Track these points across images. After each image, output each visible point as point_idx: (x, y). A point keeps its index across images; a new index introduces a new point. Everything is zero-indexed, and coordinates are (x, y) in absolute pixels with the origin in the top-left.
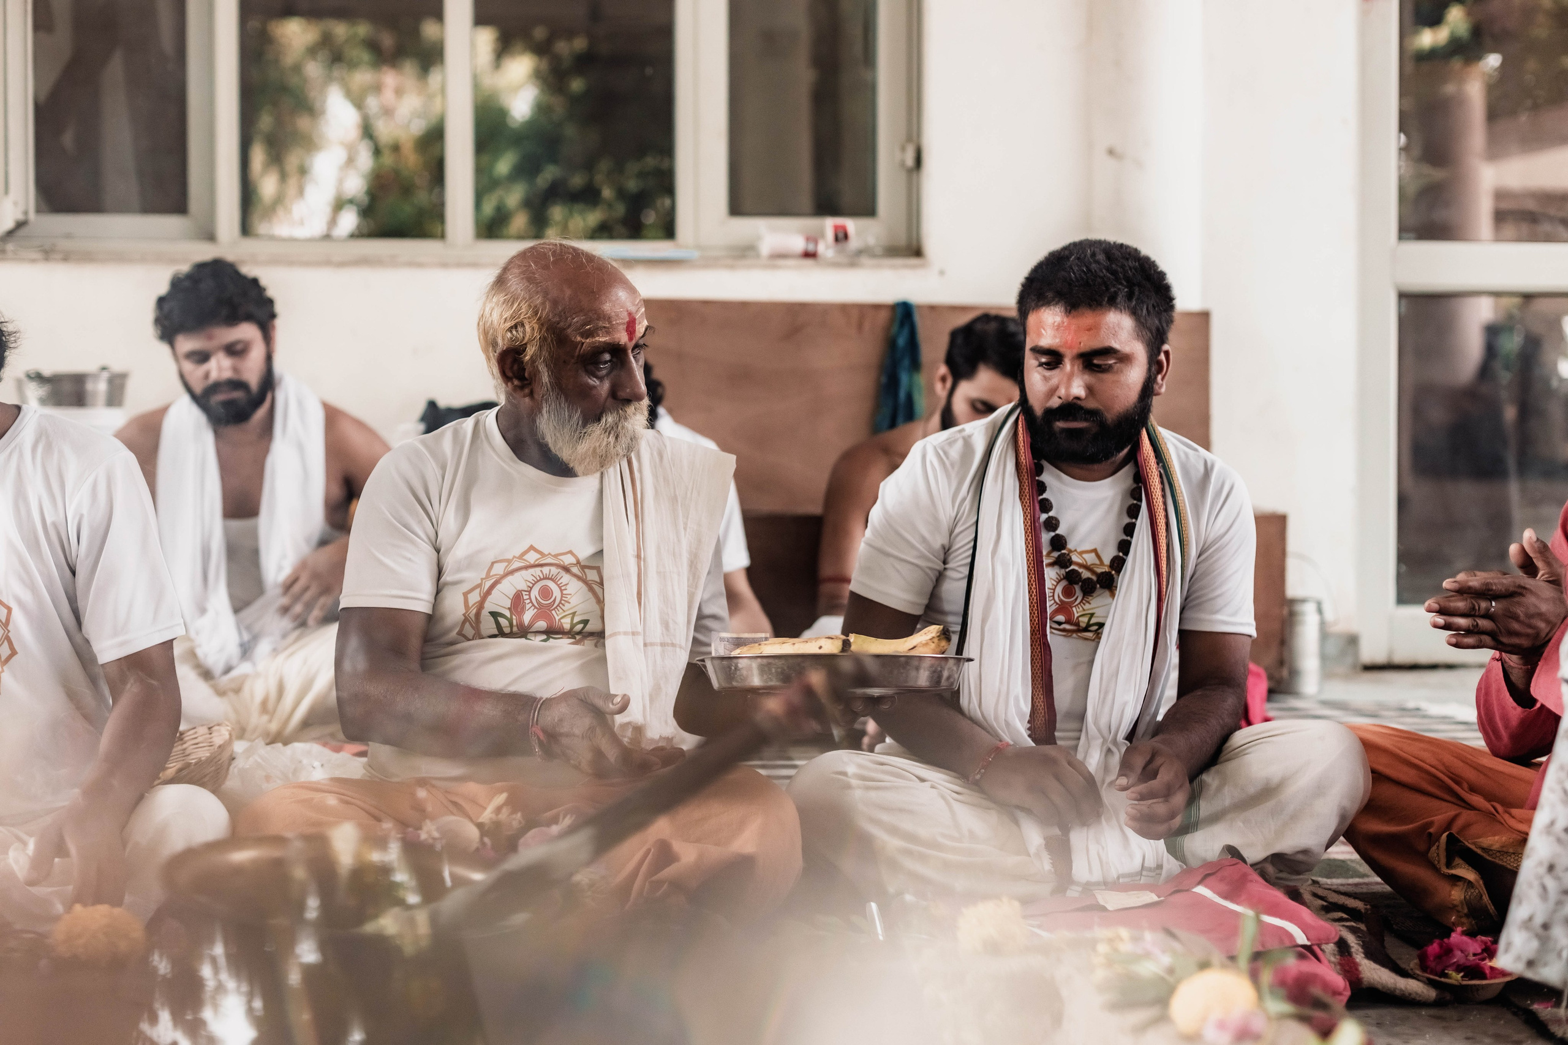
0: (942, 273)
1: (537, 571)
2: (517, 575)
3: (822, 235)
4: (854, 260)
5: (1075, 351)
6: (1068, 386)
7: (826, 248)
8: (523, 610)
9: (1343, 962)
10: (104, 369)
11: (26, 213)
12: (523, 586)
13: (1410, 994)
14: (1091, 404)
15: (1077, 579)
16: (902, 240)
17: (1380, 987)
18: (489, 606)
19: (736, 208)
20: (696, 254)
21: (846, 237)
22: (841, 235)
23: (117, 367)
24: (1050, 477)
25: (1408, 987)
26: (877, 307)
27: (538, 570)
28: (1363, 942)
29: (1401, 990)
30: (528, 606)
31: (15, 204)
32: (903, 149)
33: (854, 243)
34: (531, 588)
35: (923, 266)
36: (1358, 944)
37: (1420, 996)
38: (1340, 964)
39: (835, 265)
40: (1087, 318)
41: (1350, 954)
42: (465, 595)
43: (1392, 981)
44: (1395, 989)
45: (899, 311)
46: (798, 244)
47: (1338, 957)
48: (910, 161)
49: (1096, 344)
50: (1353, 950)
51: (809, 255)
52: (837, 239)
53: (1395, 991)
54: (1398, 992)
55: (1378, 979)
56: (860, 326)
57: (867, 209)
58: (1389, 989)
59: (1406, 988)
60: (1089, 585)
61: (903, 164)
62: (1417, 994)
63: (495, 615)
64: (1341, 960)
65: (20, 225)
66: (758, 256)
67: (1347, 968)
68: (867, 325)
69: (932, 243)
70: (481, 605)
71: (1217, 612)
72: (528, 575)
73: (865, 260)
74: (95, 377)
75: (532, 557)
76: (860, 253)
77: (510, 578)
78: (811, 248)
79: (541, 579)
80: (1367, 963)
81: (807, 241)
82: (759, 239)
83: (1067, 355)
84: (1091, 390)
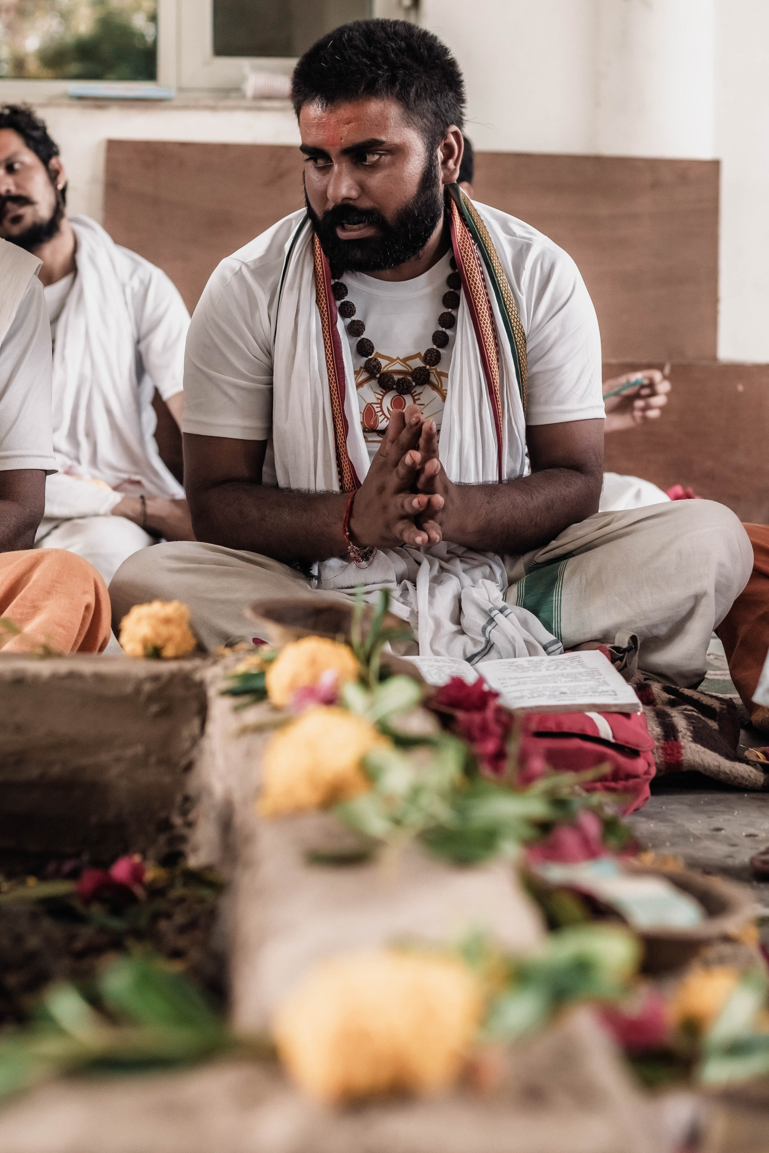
5: (338, 148)
6: (337, 187)
9: (666, 746)
13: (736, 778)
14: (366, 204)
15: (390, 383)
17: (701, 770)
24: (348, 280)
25: (733, 770)
28: (694, 727)
29: (725, 773)
36: (688, 730)
37: (747, 780)
38: (663, 748)
40: (345, 111)
41: (676, 739)
43: (716, 763)
44: (719, 772)
47: (662, 742)
49: (359, 138)
50: (680, 735)
53: (719, 775)
54: (722, 776)
55: (700, 761)
58: (712, 772)
59: (731, 771)
60: (403, 385)
62: (743, 777)
64: (664, 744)
67: (669, 752)
71: (561, 402)
80: (693, 745)
83: (333, 152)
84: (362, 188)
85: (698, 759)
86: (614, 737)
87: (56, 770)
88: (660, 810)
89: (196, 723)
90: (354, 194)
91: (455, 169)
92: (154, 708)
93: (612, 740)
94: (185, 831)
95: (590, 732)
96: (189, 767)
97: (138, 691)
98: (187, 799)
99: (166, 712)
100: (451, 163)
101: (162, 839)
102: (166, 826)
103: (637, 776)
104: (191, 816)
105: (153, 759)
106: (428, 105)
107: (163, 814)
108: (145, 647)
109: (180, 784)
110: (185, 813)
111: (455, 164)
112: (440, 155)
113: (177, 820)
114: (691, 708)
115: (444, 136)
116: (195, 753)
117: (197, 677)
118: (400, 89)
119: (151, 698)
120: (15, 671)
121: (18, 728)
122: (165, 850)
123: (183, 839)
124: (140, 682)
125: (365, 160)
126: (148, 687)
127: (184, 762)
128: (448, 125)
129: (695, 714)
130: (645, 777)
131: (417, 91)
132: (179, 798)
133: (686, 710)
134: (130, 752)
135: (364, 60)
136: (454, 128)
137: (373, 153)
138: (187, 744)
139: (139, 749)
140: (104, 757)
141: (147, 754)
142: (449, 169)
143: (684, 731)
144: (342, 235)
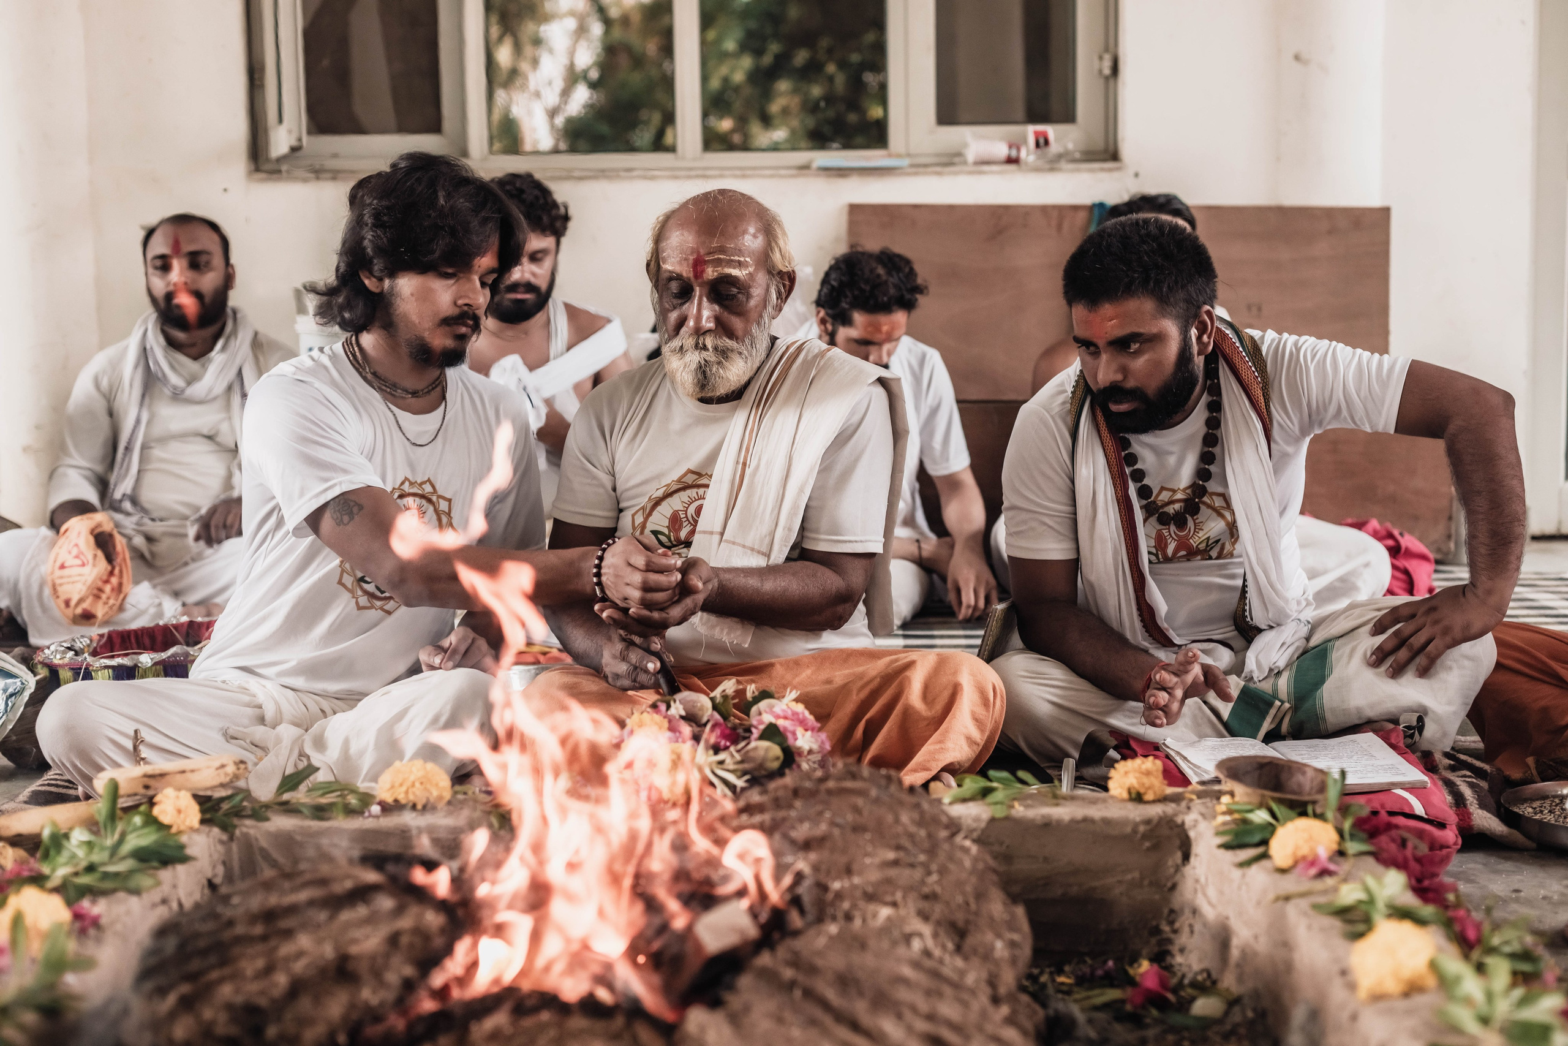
0: (1137, 175)
1: (693, 493)
2: (676, 496)
3: (1025, 141)
4: (1053, 164)
7: (1028, 154)
8: (680, 528)
11: (300, 140)
12: (681, 506)
14: (1131, 384)
16: (1100, 144)
17: (1488, 832)
18: (650, 527)
19: (942, 118)
20: (905, 162)
21: (1047, 142)
22: (1042, 141)
26: (1075, 208)
27: (695, 490)
28: (1477, 794)
30: (685, 524)
31: (290, 132)
32: (1101, 58)
33: (1055, 148)
34: (687, 508)
35: (1118, 169)
36: (1474, 798)
38: (1456, 815)
39: (1037, 170)
40: (1108, 311)
41: (1465, 806)
42: (632, 518)
43: (1500, 829)
44: (1502, 836)
45: (1096, 212)
46: (1002, 150)
47: (1455, 809)
48: (1107, 71)
49: (1122, 332)
50: (1468, 802)
51: (1012, 161)
52: (1038, 145)
53: (1503, 838)
55: (1487, 826)
56: (1059, 227)
57: (1068, 116)
58: (1496, 836)
61: (1100, 71)
63: (655, 533)
65: (294, 149)
66: (965, 163)
67: (1461, 817)
68: (1066, 225)
69: (1128, 148)
70: (643, 526)
72: (685, 496)
73: (1064, 165)
75: (688, 478)
76: (1060, 157)
77: (668, 500)
78: (1014, 153)
79: (696, 500)
80: (1480, 812)
81: (1010, 147)
82: (966, 145)
83: (1101, 343)
84: (1124, 370)
85: (1485, 824)
86: (1426, 814)
87: (1074, 890)
88: (1461, 869)
89: (1179, 855)
90: (1119, 377)
91: (1209, 342)
92: (1147, 844)
93: (1426, 817)
94: (1172, 936)
95: (1407, 810)
96: (1174, 887)
97: (1135, 831)
98: (1172, 911)
99: (1156, 847)
100: (1205, 338)
101: (1153, 940)
102: (1157, 931)
103: (1448, 847)
104: (1177, 925)
105: (1146, 882)
106: (1181, 295)
107: (1154, 923)
108: (1129, 792)
109: (1166, 900)
110: (1171, 923)
111: (1209, 337)
112: (1194, 332)
113: (1166, 928)
114: (1469, 773)
115: (1197, 315)
116: (1177, 878)
117: (1179, 820)
118: (1154, 287)
119: (1145, 837)
120: (1043, 816)
121: (1046, 859)
122: (1156, 949)
123: (1170, 941)
124: (1136, 825)
125: (1129, 347)
126: (1142, 829)
127: (1169, 884)
128: (1199, 307)
129: (1474, 780)
130: (1455, 847)
131: (1169, 286)
132: (1166, 911)
133: (1465, 776)
134: (1129, 877)
135: (1121, 266)
136: (1207, 307)
137: (1135, 342)
138: (1172, 870)
139: (1136, 875)
140: (1110, 880)
141: (1142, 878)
142: (1204, 343)
143: (1471, 799)
144: (1114, 408)
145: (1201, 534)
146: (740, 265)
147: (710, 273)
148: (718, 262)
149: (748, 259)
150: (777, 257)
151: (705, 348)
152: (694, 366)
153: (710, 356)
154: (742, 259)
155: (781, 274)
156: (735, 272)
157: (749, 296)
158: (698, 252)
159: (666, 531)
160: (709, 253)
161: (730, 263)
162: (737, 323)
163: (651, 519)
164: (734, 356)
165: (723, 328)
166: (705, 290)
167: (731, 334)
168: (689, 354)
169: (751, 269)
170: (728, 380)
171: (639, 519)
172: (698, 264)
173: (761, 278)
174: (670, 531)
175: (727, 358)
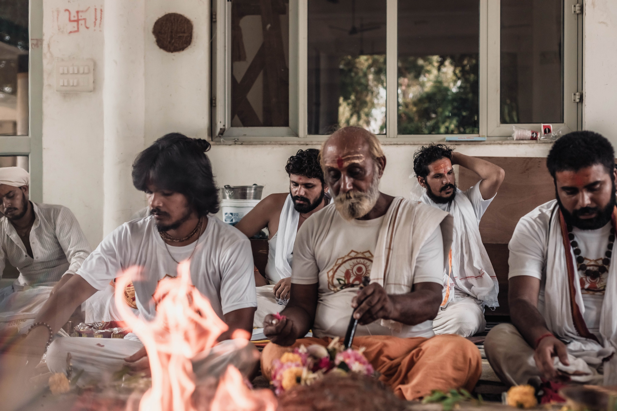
1: (355, 261)
2: (347, 263)
3: (540, 130)
7: (541, 136)
8: (350, 277)
10: (254, 185)
11: (224, 126)
12: (349, 268)
18: (336, 276)
19: (503, 121)
20: (486, 139)
21: (549, 131)
23: (259, 184)
32: (575, 94)
34: (353, 268)
39: (544, 142)
42: (328, 273)
46: (529, 134)
51: (532, 139)
52: (545, 132)
57: (560, 120)
63: (338, 280)
65: (224, 130)
66: (513, 139)
70: (333, 276)
72: (351, 262)
74: (250, 187)
75: (353, 254)
77: (344, 264)
78: (534, 136)
79: (357, 264)
81: (533, 133)
82: (513, 132)
83: (581, 187)
108: (518, 404)
145: (602, 283)
146: (358, 158)
147: (346, 164)
148: (348, 159)
149: (361, 155)
150: (375, 152)
151: (350, 198)
152: (348, 207)
153: (353, 200)
154: (359, 155)
155: (378, 159)
156: (357, 161)
157: (365, 172)
158: (339, 157)
159: (343, 279)
160: (343, 156)
161: (354, 158)
162: (363, 184)
163: (336, 273)
164: (364, 198)
165: (356, 187)
166: (345, 173)
167: (361, 189)
168: (345, 202)
169: (364, 159)
170: (364, 209)
171: (331, 274)
172: (340, 162)
173: (369, 162)
174: (345, 279)
175: (360, 200)
